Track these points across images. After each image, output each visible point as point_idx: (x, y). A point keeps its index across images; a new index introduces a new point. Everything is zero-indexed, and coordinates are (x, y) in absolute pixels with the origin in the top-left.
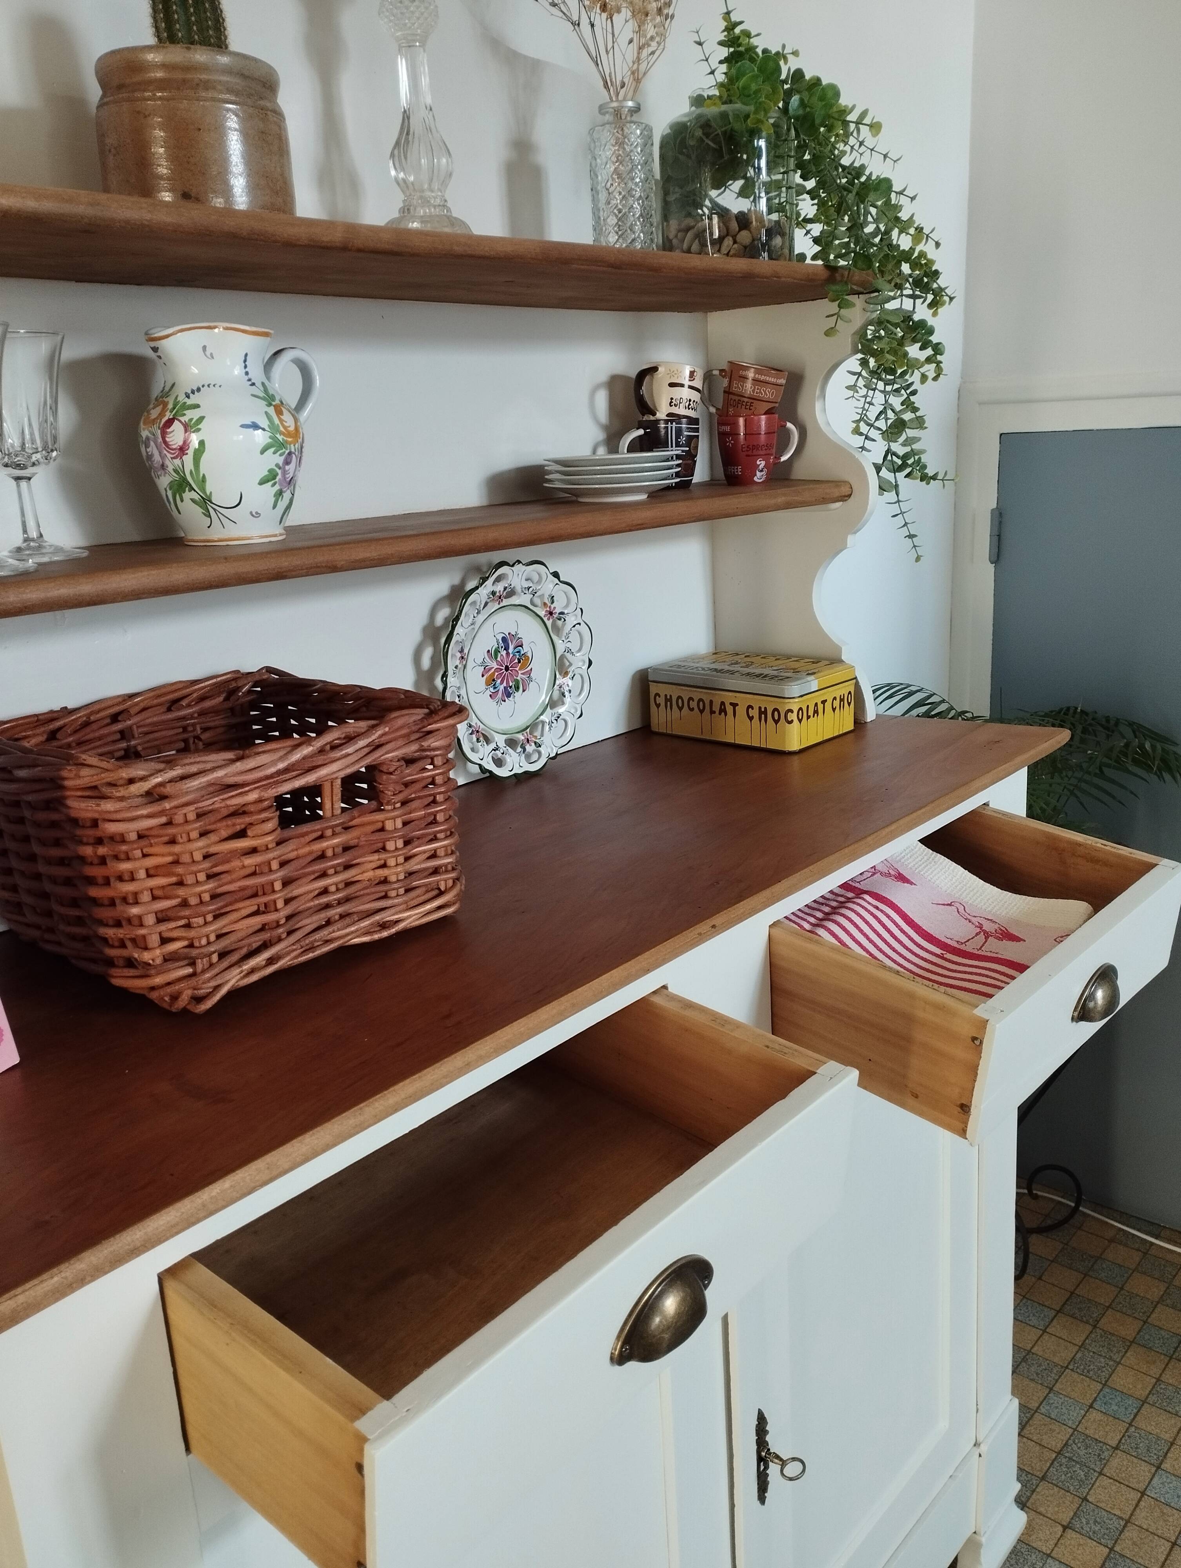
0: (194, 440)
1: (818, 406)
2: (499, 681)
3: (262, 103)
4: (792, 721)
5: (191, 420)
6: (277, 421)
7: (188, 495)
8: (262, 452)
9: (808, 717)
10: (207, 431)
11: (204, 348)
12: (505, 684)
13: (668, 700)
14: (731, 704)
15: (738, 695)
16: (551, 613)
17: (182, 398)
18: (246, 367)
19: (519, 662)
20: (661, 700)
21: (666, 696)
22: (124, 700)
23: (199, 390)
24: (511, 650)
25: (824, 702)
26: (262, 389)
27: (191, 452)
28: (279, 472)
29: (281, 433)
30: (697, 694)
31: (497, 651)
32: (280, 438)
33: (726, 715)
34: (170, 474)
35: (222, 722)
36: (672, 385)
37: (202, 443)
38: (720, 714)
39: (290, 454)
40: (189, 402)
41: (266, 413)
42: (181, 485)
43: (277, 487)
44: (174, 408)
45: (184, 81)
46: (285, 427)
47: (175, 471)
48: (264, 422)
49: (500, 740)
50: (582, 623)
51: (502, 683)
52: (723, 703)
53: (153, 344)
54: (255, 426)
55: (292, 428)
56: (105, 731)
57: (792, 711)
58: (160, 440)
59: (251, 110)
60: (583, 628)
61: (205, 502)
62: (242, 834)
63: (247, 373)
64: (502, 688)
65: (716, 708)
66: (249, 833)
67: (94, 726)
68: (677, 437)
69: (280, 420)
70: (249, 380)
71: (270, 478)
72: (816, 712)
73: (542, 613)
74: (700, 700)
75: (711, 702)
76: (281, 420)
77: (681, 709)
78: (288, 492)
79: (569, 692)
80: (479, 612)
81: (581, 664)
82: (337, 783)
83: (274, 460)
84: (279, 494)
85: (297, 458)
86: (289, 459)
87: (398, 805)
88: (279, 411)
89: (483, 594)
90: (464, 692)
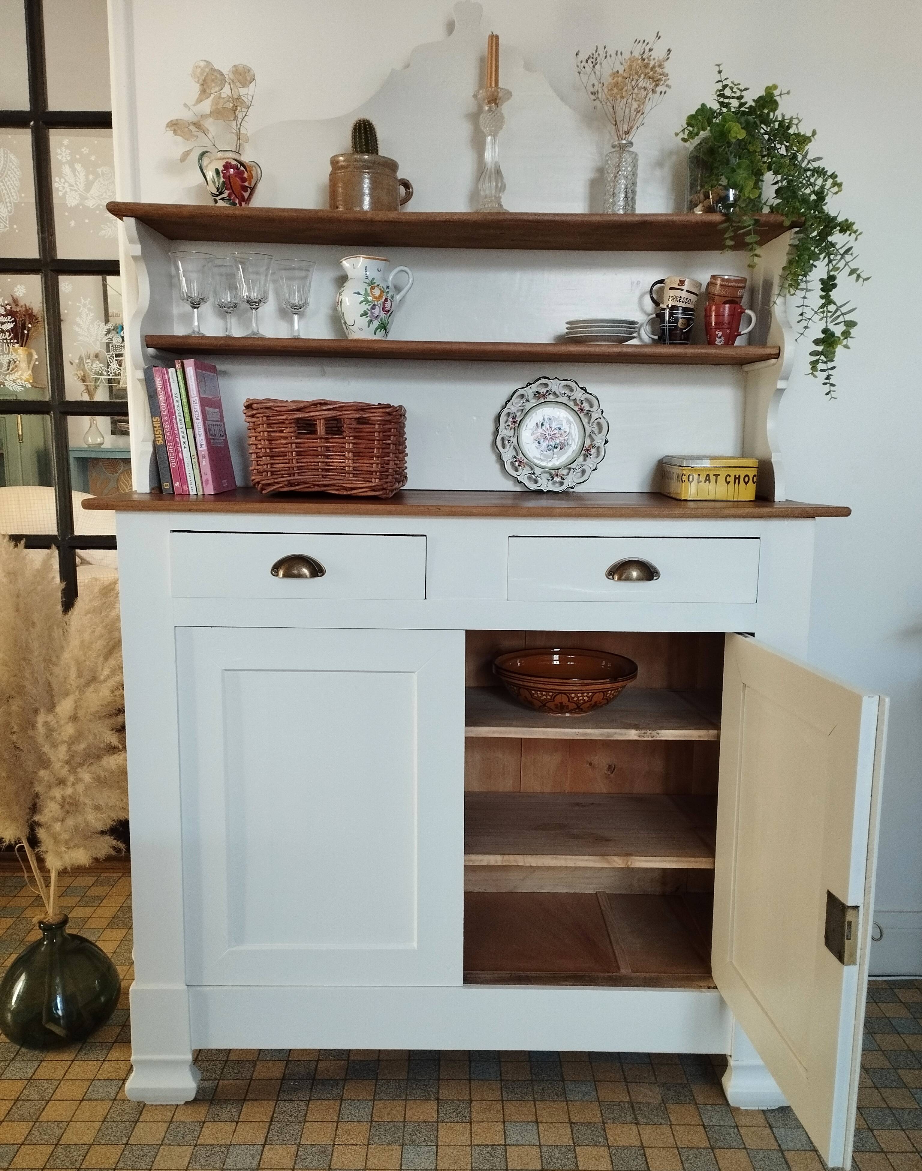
4: (684, 481)
6: (369, 292)
8: (360, 303)
9: (700, 482)
11: (353, 263)
16: (582, 410)
18: (366, 271)
24: (553, 425)
26: (370, 280)
28: (369, 312)
29: (370, 296)
31: (543, 423)
32: (369, 298)
36: (673, 288)
39: (374, 305)
41: (365, 289)
43: (369, 318)
46: (372, 295)
48: (363, 292)
49: (538, 471)
50: (601, 417)
54: (359, 293)
57: (684, 475)
60: (603, 420)
61: (345, 323)
63: (366, 273)
64: (545, 443)
68: (670, 317)
69: (371, 292)
70: (366, 275)
71: (365, 314)
72: (708, 480)
73: (576, 409)
78: (376, 321)
79: (590, 455)
80: (528, 401)
81: (600, 441)
82: (322, 421)
83: (366, 307)
84: (370, 321)
85: (380, 307)
86: (374, 307)
87: (351, 438)
88: (373, 288)
89: (529, 392)
90: (514, 440)
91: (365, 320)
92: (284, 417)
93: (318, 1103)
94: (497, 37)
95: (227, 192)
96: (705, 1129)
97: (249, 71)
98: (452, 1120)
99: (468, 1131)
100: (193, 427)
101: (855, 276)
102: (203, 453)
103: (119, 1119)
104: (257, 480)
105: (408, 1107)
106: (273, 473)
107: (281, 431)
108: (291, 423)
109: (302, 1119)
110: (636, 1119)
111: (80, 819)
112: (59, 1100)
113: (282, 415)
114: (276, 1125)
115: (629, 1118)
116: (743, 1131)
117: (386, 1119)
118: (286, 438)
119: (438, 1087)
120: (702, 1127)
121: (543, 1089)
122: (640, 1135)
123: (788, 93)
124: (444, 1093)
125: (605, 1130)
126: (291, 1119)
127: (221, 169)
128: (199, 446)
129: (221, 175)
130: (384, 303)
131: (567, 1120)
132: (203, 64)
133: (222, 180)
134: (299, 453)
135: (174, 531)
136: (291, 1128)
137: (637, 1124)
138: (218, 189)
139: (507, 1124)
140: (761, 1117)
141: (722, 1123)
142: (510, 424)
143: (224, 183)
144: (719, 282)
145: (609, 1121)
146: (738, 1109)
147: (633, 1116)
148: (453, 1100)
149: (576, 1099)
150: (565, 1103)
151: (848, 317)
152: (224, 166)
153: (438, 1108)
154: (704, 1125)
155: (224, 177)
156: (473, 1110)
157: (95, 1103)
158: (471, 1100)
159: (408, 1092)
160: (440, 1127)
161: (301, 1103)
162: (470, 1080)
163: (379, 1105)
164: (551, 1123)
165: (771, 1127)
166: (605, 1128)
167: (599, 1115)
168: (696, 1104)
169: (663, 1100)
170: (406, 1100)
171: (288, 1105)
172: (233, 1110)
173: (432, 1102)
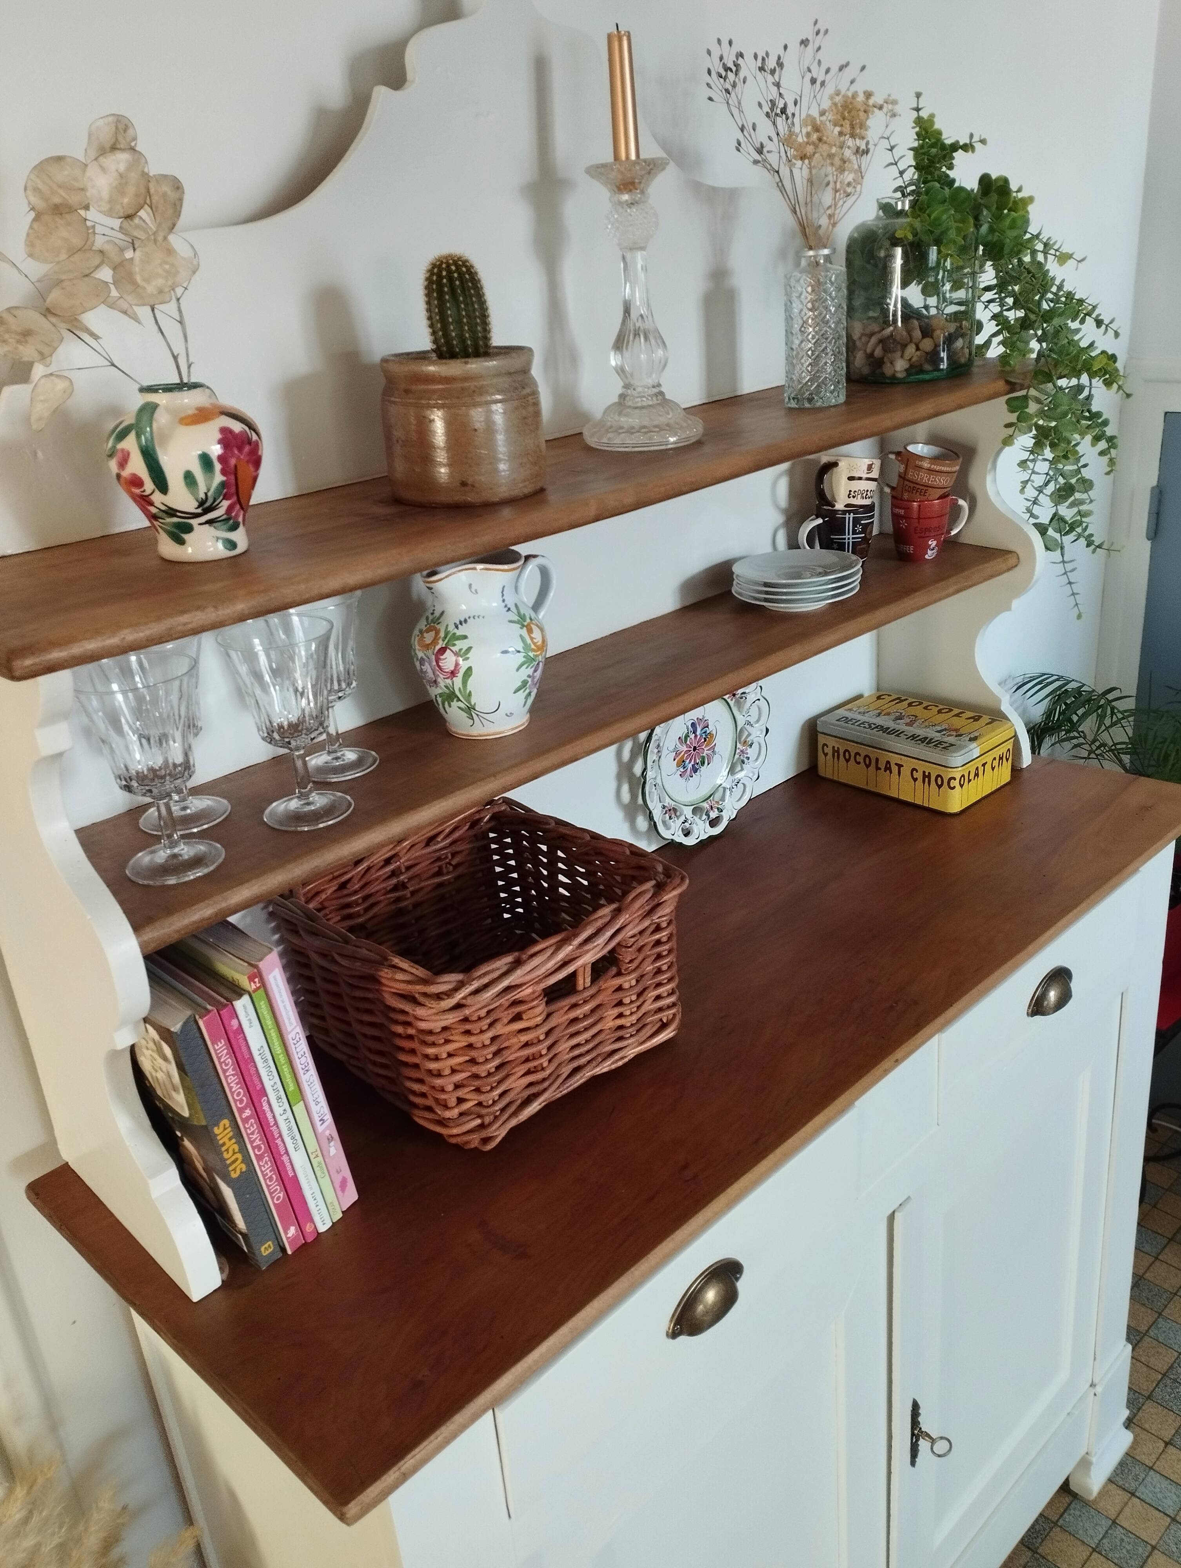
0: (464, 665)
1: (989, 478)
2: (688, 761)
3: (525, 392)
4: (954, 787)
5: (461, 650)
6: (529, 641)
7: (455, 704)
8: (518, 670)
9: (969, 781)
10: (474, 660)
11: (470, 586)
12: (692, 763)
13: (836, 751)
14: (896, 764)
15: (903, 757)
16: (734, 695)
17: (451, 628)
18: (503, 595)
19: (705, 740)
20: (829, 750)
21: (834, 747)
22: (395, 846)
23: (466, 621)
24: (698, 733)
25: (984, 765)
26: (515, 611)
27: (460, 675)
28: (529, 680)
29: (533, 650)
30: (864, 750)
31: (687, 736)
32: (531, 654)
33: (891, 772)
34: (441, 688)
35: (468, 846)
36: (851, 478)
37: (470, 669)
38: (885, 771)
39: (538, 664)
40: (459, 633)
41: (521, 636)
42: (451, 696)
43: (528, 691)
44: (445, 637)
45: (463, 389)
46: (534, 644)
47: (446, 687)
48: (519, 645)
49: (688, 811)
50: (762, 699)
51: (690, 762)
52: (888, 762)
53: (428, 585)
54: (515, 652)
55: (540, 643)
56: (380, 873)
57: (954, 779)
58: (434, 663)
59: (516, 403)
60: (763, 703)
61: (470, 710)
62: (518, 1017)
63: (504, 601)
64: (690, 766)
65: (882, 765)
66: (524, 1017)
67: (373, 871)
68: (854, 526)
70: (506, 606)
71: (522, 685)
72: (977, 775)
74: (866, 756)
75: (877, 760)
76: (532, 639)
77: (847, 761)
78: (535, 690)
79: (748, 758)
81: (759, 733)
82: (590, 964)
83: (526, 673)
84: (528, 694)
86: (538, 668)
88: (530, 631)
90: (659, 780)
91: (521, 697)
95: (226, 504)
96: (1099, 1553)
100: (303, 1098)
102: (327, 1133)
108: (539, 997)
116: (1124, 1524)
120: (1097, 1555)
127: (214, 452)
128: (318, 1123)
129: (218, 467)
133: (219, 478)
138: (201, 503)
141: (1101, 1531)
143: (223, 485)
144: (925, 465)
152: (220, 443)
154: (1094, 1550)
155: (224, 472)
165: (1134, 1495)
168: (1056, 1524)
169: (1031, 1549)
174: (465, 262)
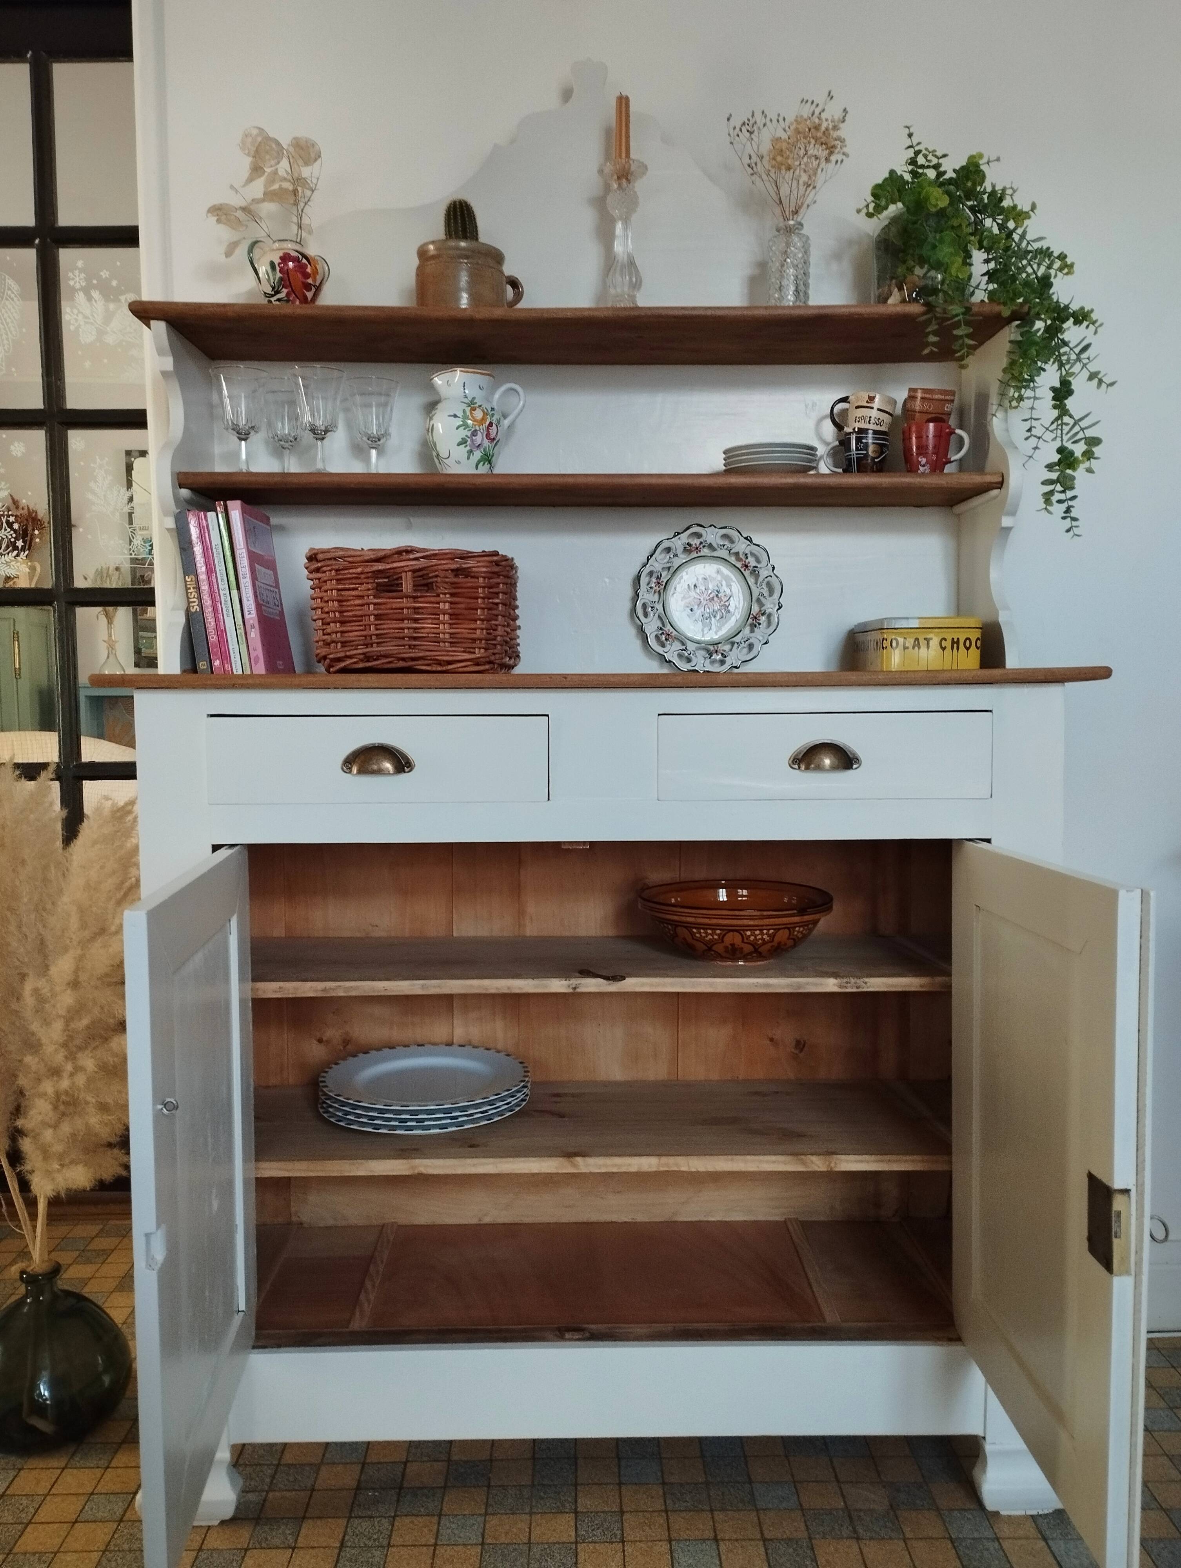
2: (696, 608)
6: (468, 414)
8: (457, 429)
11: (449, 380)
12: (702, 611)
16: (746, 566)
18: (465, 386)
19: (716, 596)
24: (710, 589)
26: (470, 400)
28: (468, 440)
31: (697, 587)
32: (468, 422)
36: (859, 407)
39: (475, 431)
41: (464, 410)
43: (468, 448)
46: (472, 417)
48: (460, 414)
49: (690, 645)
50: (773, 577)
51: (699, 609)
54: (455, 416)
60: (775, 581)
61: (437, 456)
63: (464, 391)
68: (857, 443)
69: (471, 414)
70: (465, 396)
71: (463, 442)
73: (739, 565)
78: (478, 452)
79: (759, 624)
80: (676, 555)
81: (772, 606)
82: (409, 574)
83: (464, 433)
84: (471, 452)
85: (482, 434)
86: (474, 433)
87: (448, 596)
88: (473, 409)
89: (678, 543)
90: (660, 607)
91: (463, 450)
92: (359, 570)
93: (407, 1520)
94: (627, 98)
95: (285, 291)
96: (952, 1543)
97: (313, 145)
98: (597, 1539)
99: (620, 1554)
100: (238, 588)
101: (1096, 380)
102: (251, 622)
103: (126, 1547)
104: (324, 654)
105: (534, 1524)
106: (344, 644)
107: (356, 589)
108: (368, 578)
109: (385, 1543)
110: (855, 1531)
111: (79, 1123)
112: (42, 1523)
113: (356, 568)
114: (348, 1552)
115: (846, 1531)
116: (1006, 1545)
117: (503, 1539)
118: (362, 597)
119: (576, 1494)
120: (949, 1542)
121: (723, 1493)
122: (862, 1554)
123: (998, 159)
124: (584, 1503)
125: (812, 1549)
126: (369, 1543)
127: (277, 261)
128: (246, 615)
129: (278, 269)
130: (488, 429)
131: (759, 1536)
132: (255, 132)
133: (279, 275)
134: (378, 617)
135: (212, 716)
136: (370, 1555)
137: (858, 1539)
138: (273, 288)
139: (674, 1543)
140: (1030, 1524)
141: (976, 1535)
142: (653, 585)
143: (281, 279)
144: (919, 395)
145: (817, 1536)
146: (997, 1514)
147: (850, 1528)
148: (597, 1513)
149: (770, 1506)
150: (755, 1513)
151: (1089, 433)
152: (281, 258)
153: (576, 1523)
154: (951, 1539)
155: (280, 272)
156: (625, 1525)
157: (93, 1526)
158: (622, 1512)
159: (534, 1503)
160: (579, 1548)
161: (384, 1521)
162: (620, 1484)
163: (493, 1521)
164: (737, 1540)
165: (1045, 1539)
166: (812, 1545)
167: (803, 1528)
168: (938, 1510)
169: (891, 1506)
170: (531, 1514)
171: (366, 1524)
172: (288, 1532)
173: (568, 1515)
174: (466, 203)
